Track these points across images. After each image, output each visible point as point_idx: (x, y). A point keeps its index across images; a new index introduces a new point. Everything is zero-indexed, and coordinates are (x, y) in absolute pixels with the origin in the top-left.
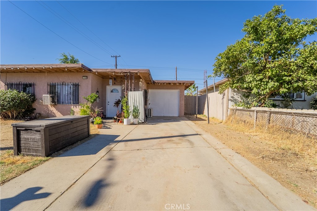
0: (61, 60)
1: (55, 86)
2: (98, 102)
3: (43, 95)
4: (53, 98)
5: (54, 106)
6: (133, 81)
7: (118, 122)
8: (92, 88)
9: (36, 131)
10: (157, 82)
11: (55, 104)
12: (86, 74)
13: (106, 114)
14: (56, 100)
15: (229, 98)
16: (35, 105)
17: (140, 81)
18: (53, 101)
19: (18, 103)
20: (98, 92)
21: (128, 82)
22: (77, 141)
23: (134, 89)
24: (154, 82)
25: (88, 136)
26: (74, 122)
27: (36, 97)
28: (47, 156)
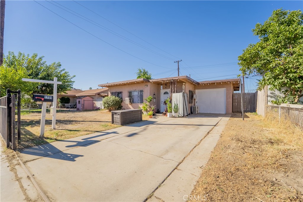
0: (138, 73)
1: (131, 92)
2: (155, 101)
3: (126, 98)
4: (130, 100)
5: (131, 105)
6: (176, 86)
7: (165, 115)
8: (150, 92)
9: (118, 114)
10: (201, 83)
11: (131, 104)
12: (146, 84)
13: (160, 110)
14: (132, 101)
15: (268, 95)
16: (123, 104)
17: (183, 85)
18: (130, 102)
19: (115, 103)
20: (154, 94)
21: (172, 86)
22: (135, 122)
23: (176, 91)
24: (198, 84)
25: (141, 120)
26: (133, 112)
27: (123, 100)
28: (121, 125)
